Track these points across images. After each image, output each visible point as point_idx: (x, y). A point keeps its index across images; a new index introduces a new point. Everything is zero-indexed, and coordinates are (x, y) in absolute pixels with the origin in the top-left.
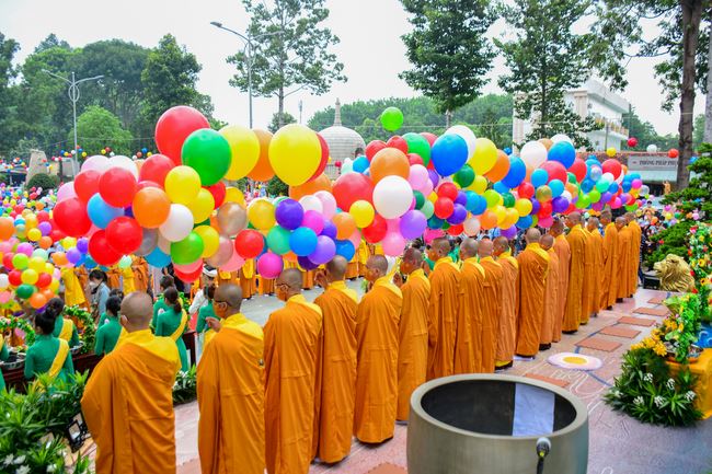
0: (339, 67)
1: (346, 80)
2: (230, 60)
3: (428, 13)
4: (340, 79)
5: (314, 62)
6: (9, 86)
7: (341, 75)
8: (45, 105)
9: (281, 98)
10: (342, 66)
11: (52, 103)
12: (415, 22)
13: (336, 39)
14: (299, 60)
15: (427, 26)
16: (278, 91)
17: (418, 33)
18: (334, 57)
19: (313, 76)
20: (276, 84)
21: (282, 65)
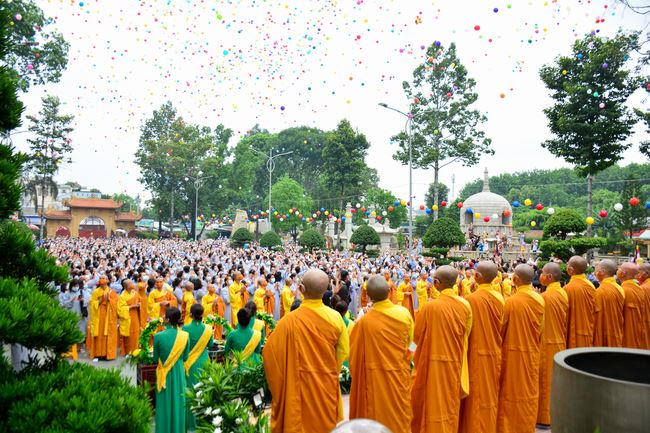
0: (488, 142)
1: (494, 153)
2: (394, 139)
3: (568, 88)
4: (488, 152)
5: (465, 139)
6: (225, 163)
7: (490, 148)
8: (248, 176)
9: (437, 169)
10: (490, 141)
11: (254, 175)
12: (555, 97)
13: (485, 118)
14: (452, 137)
15: (567, 100)
16: (434, 164)
17: (559, 106)
18: (483, 133)
19: (464, 151)
20: (433, 158)
21: (437, 142)
